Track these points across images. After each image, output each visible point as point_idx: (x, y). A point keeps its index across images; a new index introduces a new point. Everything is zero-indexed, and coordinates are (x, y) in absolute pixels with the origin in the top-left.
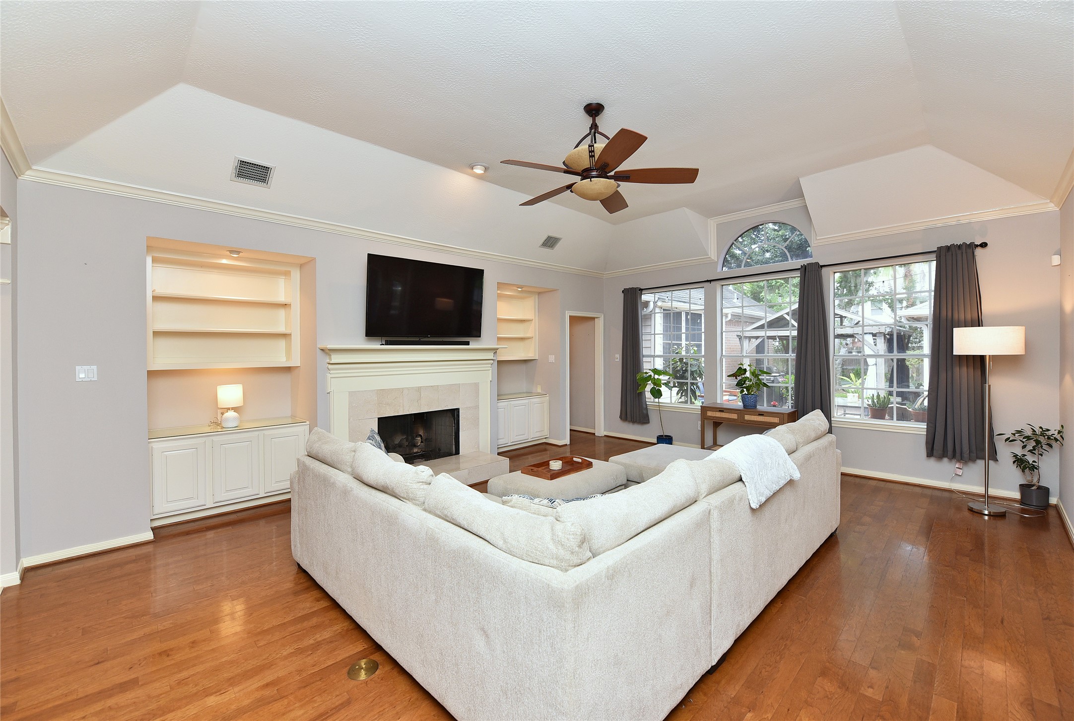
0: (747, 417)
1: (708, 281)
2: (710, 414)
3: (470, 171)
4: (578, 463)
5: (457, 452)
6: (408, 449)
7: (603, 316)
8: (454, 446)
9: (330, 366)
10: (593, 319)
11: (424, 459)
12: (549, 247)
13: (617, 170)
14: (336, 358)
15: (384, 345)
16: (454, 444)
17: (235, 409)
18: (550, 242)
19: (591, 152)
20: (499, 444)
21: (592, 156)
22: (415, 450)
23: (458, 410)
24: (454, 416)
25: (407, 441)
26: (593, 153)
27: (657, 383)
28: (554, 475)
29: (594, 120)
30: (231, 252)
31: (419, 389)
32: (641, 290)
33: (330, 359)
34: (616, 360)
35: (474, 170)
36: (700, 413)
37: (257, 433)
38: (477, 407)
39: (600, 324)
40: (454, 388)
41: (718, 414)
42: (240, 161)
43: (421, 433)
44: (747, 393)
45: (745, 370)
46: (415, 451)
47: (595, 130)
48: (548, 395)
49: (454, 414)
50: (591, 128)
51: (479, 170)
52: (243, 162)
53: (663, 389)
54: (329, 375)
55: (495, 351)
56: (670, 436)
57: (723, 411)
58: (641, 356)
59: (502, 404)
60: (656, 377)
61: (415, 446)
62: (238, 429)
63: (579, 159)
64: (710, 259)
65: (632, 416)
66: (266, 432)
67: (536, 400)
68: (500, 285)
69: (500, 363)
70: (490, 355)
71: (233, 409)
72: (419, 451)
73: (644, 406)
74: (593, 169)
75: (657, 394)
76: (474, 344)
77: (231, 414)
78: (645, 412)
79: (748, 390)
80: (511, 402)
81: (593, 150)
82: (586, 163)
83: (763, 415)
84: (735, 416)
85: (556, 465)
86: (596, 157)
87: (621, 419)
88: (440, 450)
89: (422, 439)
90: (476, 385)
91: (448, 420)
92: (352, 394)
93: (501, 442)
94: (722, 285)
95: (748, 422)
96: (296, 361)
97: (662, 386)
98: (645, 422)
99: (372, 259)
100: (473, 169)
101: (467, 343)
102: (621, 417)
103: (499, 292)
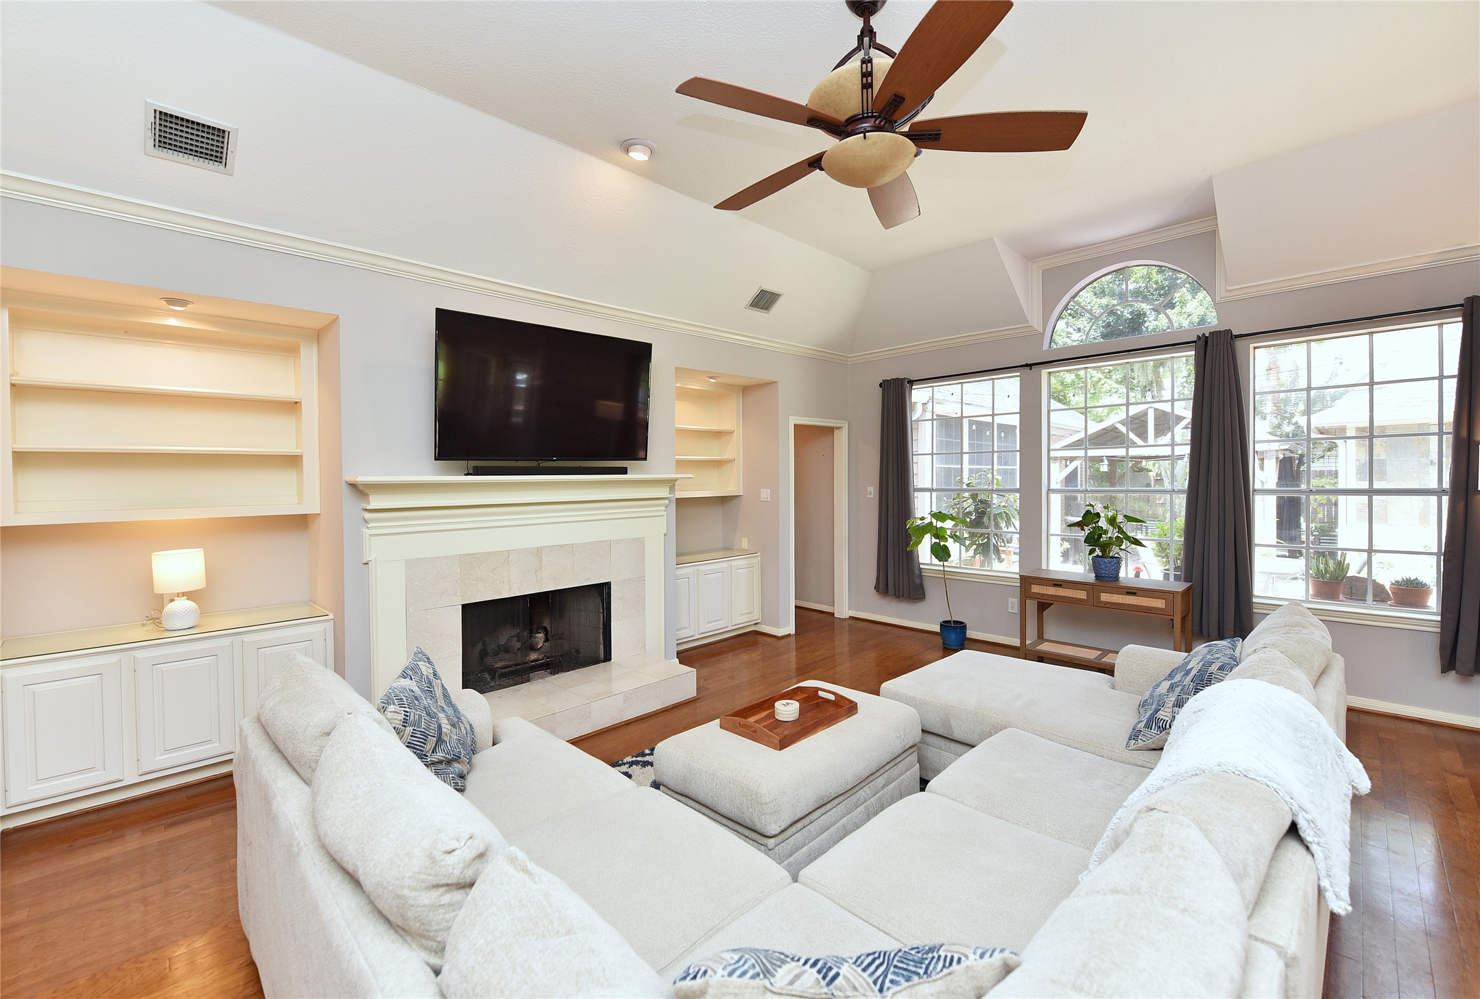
0: (1105, 597)
1: (1027, 365)
2: (1036, 589)
3: (622, 155)
4: (828, 701)
5: (608, 658)
6: (520, 655)
7: (847, 425)
8: (602, 646)
9: (367, 515)
10: (830, 431)
11: (549, 671)
12: (762, 308)
13: (918, 119)
14: (376, 502)
15: (471, 475)
16: (602, 642)
17: (190, 595)
18: (764, 300)
19: (867, 75)
20: (679, 637)
21: (867, 86)
22: (533, 656)
23: (608, 585)
24: (601, 595)
25: (518, 641)
26: (869, 79)
27: (938, 534)
28: (785, 737)
29: (867, 22)
30: (171, 301)
31: (539, 552)
32: (911, 382)
33: (369, 503)
34: (869, 496)
35: (630, 154)
36: (1019, 585)
37: (228, 641)
38: (641, 579)
39: (841, 440)
40: (602, 548)
41: (1051, 591)
42: (158, 113)
43: (546, 624)
44: (1100, 554)
45: (1098, 515)
46: (532, 658)
47: (870, 40)
48: (759, 554)
49: (603, 591)
50: (860, 38)
51: (639, 155)
52: (166, 114)
53: (951, 544)
54: (365, 530)
55: (671, 484)
56: (963, 623)
57: (1060, 586)
58: (912, 491)
59: (686, 570)
60: (939, 524)
61: (533, 649)
62: (194, 633)
63: (839, 93)
64: (1031, 329)
65: (897, 588)
66: (247, 638)
67: (739, 563)
68: (681, 372)
69: (680, 502)
70: (664, 492)
71: (184, 594)
72: (541, 657)
73: (917, 572)
74: (868, 117)
75: (941, 552)
76: (636, 471)
77: (183, 604)
78: (917, 581)
79: (1103, 551)
80: (698, 568)
81: (869, 70)
82: (851, 103)
83: (1135, 593)
84: (1082, 595)
85: (787, 710)
86: (877, 86)
87: (878, 591)
88: (578, 652)
89: (546, 635)
90: (639, 543)
91: (593, 603)
92: (410, 563)
93: (684, 634)
94: (1050, 373)
95: (1107, 606)
96: (311, 505)
97: (949, 538)
98: (919, 597)
99: (443, 317)
100: (628, 151)
101: (623, 471)
102: (877, 588)
103: (678, 385)
